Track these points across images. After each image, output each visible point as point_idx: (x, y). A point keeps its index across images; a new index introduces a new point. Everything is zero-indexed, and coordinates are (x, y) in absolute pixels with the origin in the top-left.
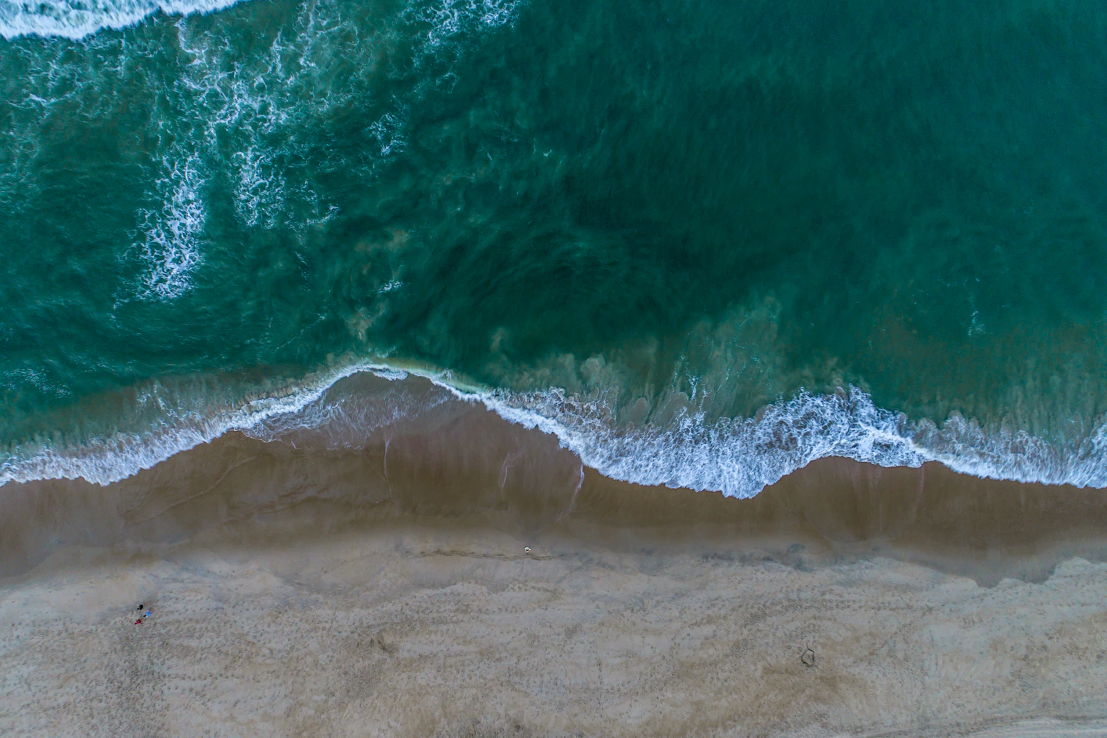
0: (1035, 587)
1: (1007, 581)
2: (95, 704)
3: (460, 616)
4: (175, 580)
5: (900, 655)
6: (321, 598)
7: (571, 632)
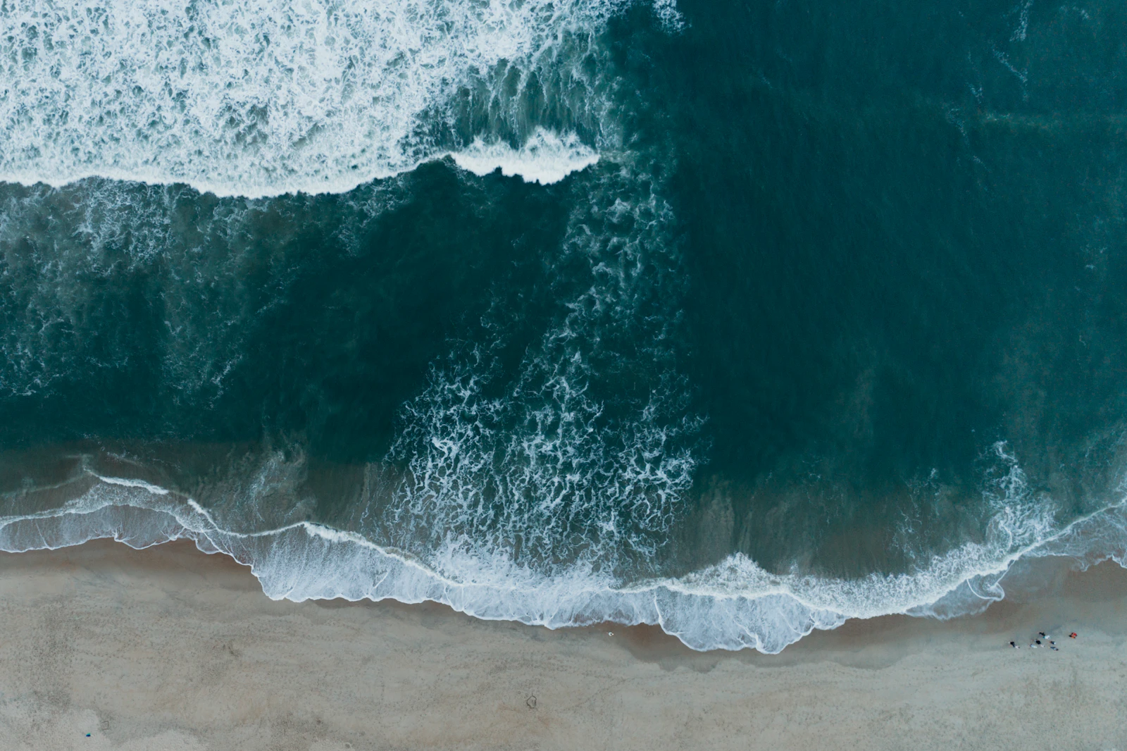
0: (701, 675)
1: (681, 668)
2: (22, 662)
3: (289, 638)
4: (91, 584)
5: (597, 710)
6: (192, 610)
7: (366, 660)
